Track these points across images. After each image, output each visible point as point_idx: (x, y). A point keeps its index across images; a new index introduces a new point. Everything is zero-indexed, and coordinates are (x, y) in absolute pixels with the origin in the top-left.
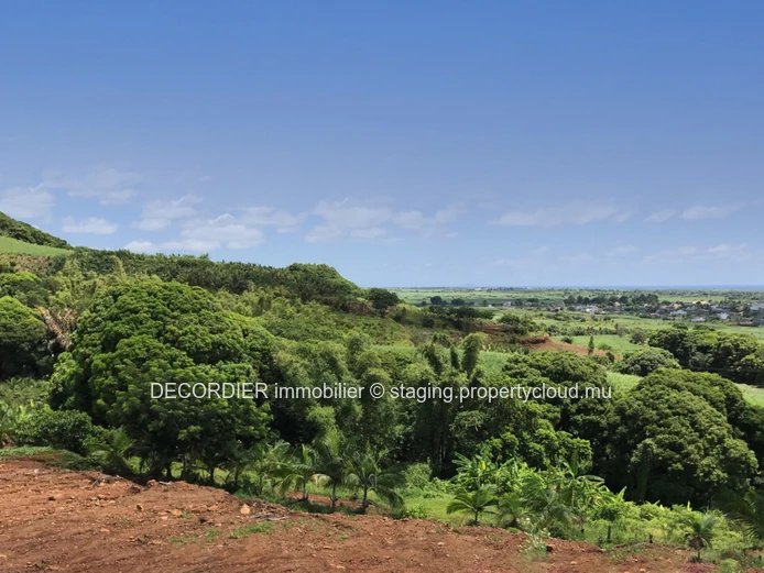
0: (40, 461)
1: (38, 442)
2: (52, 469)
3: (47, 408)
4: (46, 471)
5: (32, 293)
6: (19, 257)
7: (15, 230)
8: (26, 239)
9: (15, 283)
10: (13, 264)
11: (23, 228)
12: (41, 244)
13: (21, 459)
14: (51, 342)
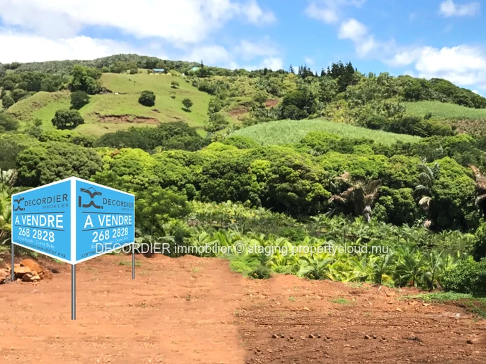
0: (461, 306)
1: (461, 289)
2: (471, 315)
3: (471, 258)
4: (466, 317)
5: (466, 154)
6: (459, 121)
7: (458, 97)
8: (466, 104)
9: (453, 145)
10: (454, 128)
11: (465, 94)
12: (478, 107)
13: (446, 303)
14: (479, 198)
